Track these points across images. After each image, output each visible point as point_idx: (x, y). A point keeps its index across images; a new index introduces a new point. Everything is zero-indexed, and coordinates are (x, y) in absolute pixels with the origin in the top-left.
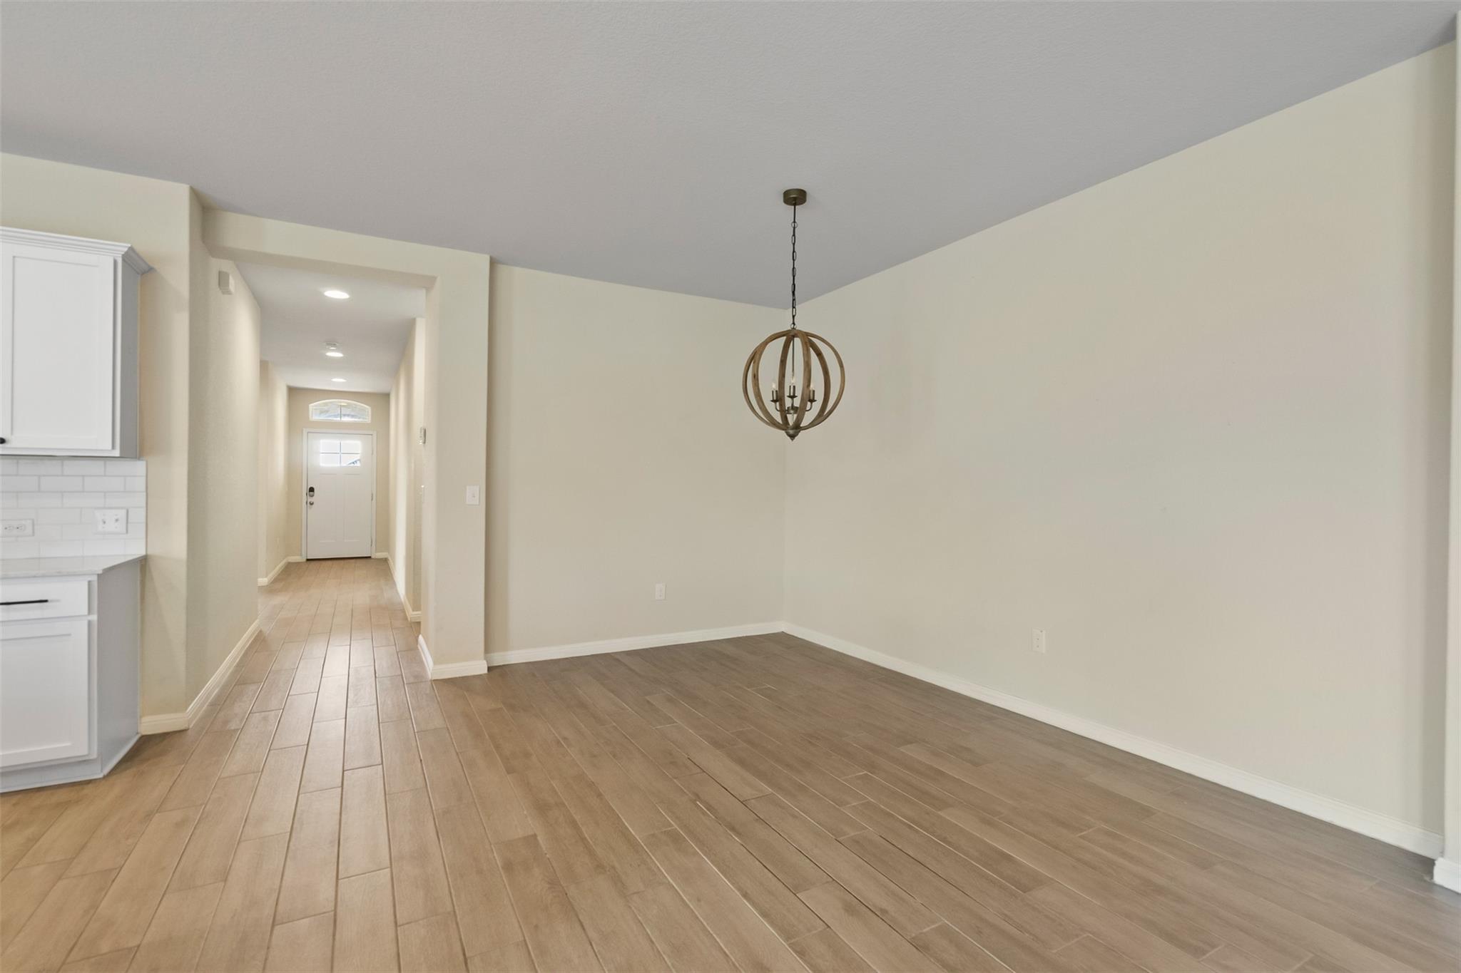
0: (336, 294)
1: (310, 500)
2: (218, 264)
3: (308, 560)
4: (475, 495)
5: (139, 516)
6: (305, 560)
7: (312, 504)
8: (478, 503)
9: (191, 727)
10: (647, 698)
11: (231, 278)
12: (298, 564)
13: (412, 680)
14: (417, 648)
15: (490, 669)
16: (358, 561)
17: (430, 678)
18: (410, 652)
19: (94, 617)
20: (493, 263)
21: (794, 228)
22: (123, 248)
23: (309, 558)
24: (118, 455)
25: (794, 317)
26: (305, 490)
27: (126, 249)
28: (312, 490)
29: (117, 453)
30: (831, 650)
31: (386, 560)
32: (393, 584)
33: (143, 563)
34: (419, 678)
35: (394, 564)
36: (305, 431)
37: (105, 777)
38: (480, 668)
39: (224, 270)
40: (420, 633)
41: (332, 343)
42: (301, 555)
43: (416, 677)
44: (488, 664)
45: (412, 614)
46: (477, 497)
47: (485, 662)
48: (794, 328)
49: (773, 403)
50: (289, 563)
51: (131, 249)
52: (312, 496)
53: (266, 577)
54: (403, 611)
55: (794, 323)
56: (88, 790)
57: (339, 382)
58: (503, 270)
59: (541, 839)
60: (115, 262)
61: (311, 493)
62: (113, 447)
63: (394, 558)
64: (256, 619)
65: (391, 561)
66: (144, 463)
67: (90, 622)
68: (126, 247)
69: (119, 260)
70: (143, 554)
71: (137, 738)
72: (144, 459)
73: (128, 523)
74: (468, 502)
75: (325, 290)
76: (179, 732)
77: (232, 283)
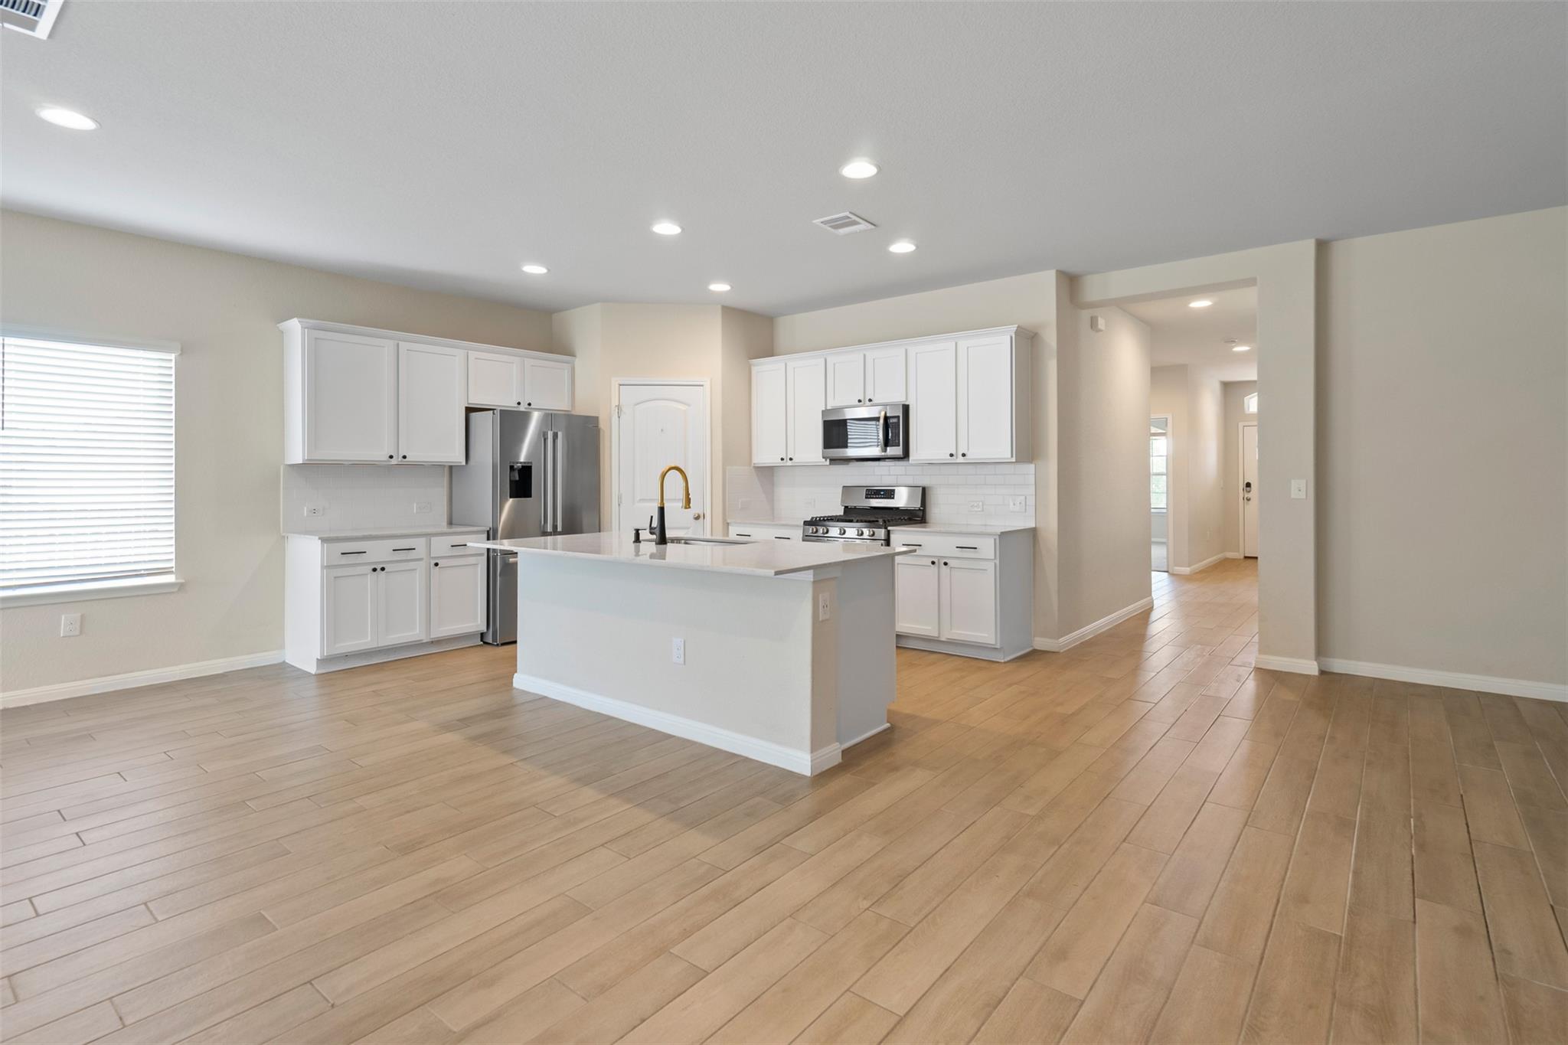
0: (1200, 304)
1: (1247, 494)
2: (1085, 315)
3: (1246, 557)
4: (1301, 489)
5: (1031, 501)
6: (1242, 557)
7: (1249, 500)
8: (1305, 497)
9: (1062, 651)
11: (1099, 319)
12: (1234, 560)
17: (1254, 665)
19: (998, 562)
22: (1014, 328)
23: (1246, 555)
24: (1014, 461)
26: (1241, 486)
27: (1015, 329)
28: (1248, 485)
29: (1014, 460)
33: (1033, 532)
36: (1241, 425)
37: (1005, 663)
38: (1311, 667)
39: (1092, 316)
41: (1232, 341)
42: (1238, 551)
44: (1319, 667)
46: (1304, 489)
47: (1315, 663)
50: (1225, 559)
51: (1018, 327)
52: (1249, 492)
53: (1189, 566)
56: (994, 666)
60: (1011, 338)
61: (1248, 489)
62: (1012, 456)
66: (1032, 466)
67: (995, 564)
68: (1016, 326)
69: (1014, 336)
70: (1034, 526)
71: (1031, 649)
72: (1031, 463)
73: (1026, 505)
74: (1293, 496)
75: (1189, 303)
76: (1054, 652)
77: (1101, 323)
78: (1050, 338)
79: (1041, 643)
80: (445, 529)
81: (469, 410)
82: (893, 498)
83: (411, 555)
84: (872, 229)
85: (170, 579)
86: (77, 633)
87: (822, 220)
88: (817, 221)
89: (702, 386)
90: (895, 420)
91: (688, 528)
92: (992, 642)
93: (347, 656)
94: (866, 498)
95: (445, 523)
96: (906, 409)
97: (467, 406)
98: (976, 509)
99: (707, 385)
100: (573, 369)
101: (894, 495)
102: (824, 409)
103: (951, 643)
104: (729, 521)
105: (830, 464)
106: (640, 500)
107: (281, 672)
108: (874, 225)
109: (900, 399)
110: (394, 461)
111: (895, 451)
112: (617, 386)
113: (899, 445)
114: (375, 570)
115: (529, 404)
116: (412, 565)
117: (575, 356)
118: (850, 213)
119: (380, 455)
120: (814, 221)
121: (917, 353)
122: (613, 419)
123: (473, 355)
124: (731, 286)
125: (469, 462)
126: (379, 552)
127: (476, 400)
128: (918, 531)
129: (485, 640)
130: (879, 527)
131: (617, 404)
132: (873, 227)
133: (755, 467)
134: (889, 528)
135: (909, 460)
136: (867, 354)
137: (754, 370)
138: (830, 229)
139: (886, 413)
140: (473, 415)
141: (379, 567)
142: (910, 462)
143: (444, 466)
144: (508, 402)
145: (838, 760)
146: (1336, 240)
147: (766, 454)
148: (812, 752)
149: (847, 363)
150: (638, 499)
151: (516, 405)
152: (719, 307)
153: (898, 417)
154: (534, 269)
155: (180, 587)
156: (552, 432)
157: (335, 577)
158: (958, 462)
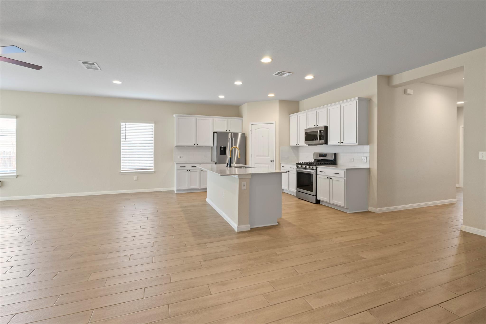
2: (400, 89)
5: (368, 158)
9: (378, 213)
11: (408, 90)
19: (346, 179)
27: (357, 98)
29: (357, 144)
33: (369, 169)
37: (348, 213)
51: (359, 98)
60: (357, 102)
62: (356, 143)
66: (369, 146)
67: (345, 180)
68: (357, 97)
69: (357, 101)
70: (369, 167)
71: (368, 210)
72: (369, 145)
73: (366, 160)
74: (480, 159)
76: (375, 213)
77: (410, 91)
78: (375, 100)
79: (371, 209)
80: (210, 162)
82: (326, 157)
83: (196, 168)
84: (292, 74)
85: (153, 170)
86: (137, 180)
87: (275, 74)
88: (274, 75)
89: (273, 123)
90: (323, 132)
91: (269, 164)
92: (343, 205)
93: (182, 190)
94: (319, 156)
95: (210, 161)
96: (326, 128)
97: (213, 132)
98: (351, 161)
99: (275, 123)
100: (242, 121)
101: (326, 155)
102: (306, 128)
103: (332, 204)
104: (281, 162)
105: (306, 146)
107: (172, 192)
108: (292, 73)
109: (325, 124)
110: (195, 146)
111: (323, 141)
112: (251, 125)
113: (323, 140)
114: (187, 171)
115: (230, 131)
116: (196, 170)
117: (243, 118)
118: (279, 71)
119: (192, 144)
120: (273, 75)
121: (330, 109)
122: (250, 134)
123: (215, 119)
124: (275, 94)
126: (189, 167)
127: (215, 130)
128: (326, 168)
132: (291, 74)
133: (291, 147)
134: (317, 166)
135: (328, 144)
136: (317, 111)
137: (291, 118)
138: (279, 76)
139: (320, 129)
140: (215, 134)
141: (188, 170)
142: (328, 145)
143: (210, 147)
144: (223, 130)
145: (250, 229)
148: (238, 225)
149: (312, 114)
151: (226, 131)
152: (276, 100)
153: (323, 130)
154: (222, 97)
155: (155, 172)
156: (231, 138)
157: (179, 172)
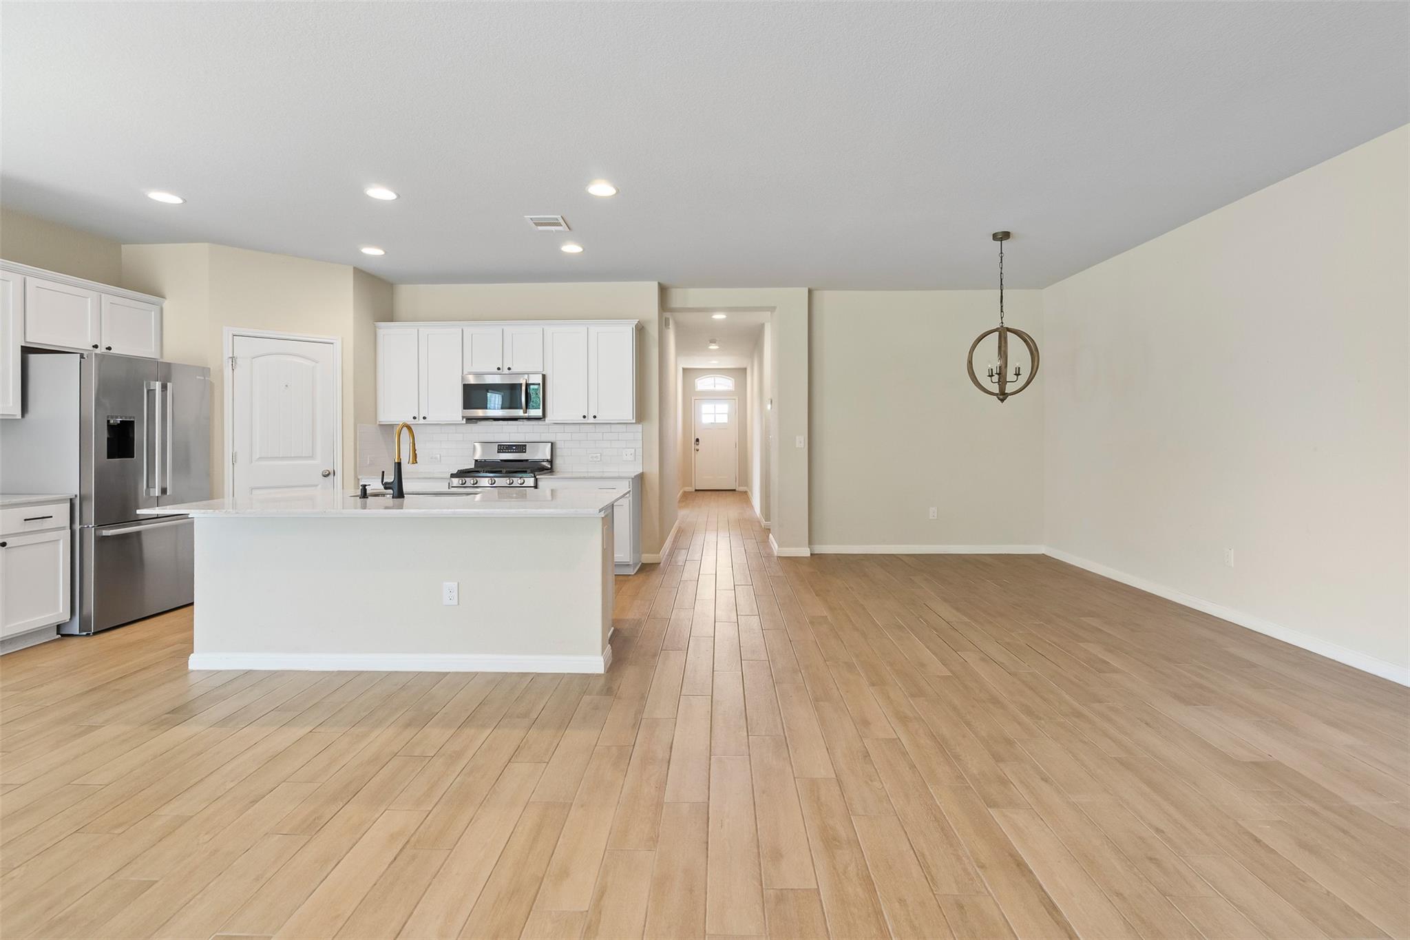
0: (719, 316)
1: (697, 447)
3: (696, 490)
4: (801, 441)
5: (640, 451)
6: (694, 490)
7: (698, 450)
8: (803, 446)
9: (660, 562)
10: (912, 577)
11: (671, 322)
12: (690, 492)
13: (766, 555)
14: (768, 541)
15: (811, 554)
16: (727, 492)
17: (776, 554)
18: (766, 541)
19: (631, 499)
20: (810, 292)
21: (1002, 257)
23: (697, 489)
25: (1002, 318)
26: (693, 441)
27: (636, 322)
28: (697, 440)
29: (634, 421)
30: (1072, 566)
31: (745, 492)
32: (752, 507)
33: (642, 477)
34: (769, 556)
35: (752, 495)
36: (694, 398)
37: (634, 575)
38: (805, 552)
39: (668, 316)
40: (770, 532)
41: (713, 341)
42: (692, 486)
43: (769, 554)
44: (810, 552)
45: (764, 523)
46: (803, 442)
47: (809, 549)
48: (1002, 326)
49: (989, 378)
50: (685, 492)
51: (638, 321)
52: (698, 445)
54: (759, 522)
55: (1002, 323)
56: (630, 580)
57: (714, 363)
58: (816, 294)
59: (828, 617)
60: (633, 330)
61: (697, 442)
62: (633, 418)
63: (751, 491)
64: (676, 519)
65: (750, 493)
66: (644, 426)
67: (629, 501)
69: (634, 328)
70: (642, 472)
71: (641, 564)
72: (643, 423)
73: (635, 456)
74: (797, 446)
75: (712, 315)
78: (654, 331)
79: (647, 558)
81: (27, 351)
82: (525, 452)
84: (566, 231)
89: (330, 343)
90: (536, 387)
91: (318, 485)
94: (498, 452)
96: (545, 378)
97: (23, 345)
98: (595, 459)
99: (338, 343)
100: (161, 312)
101: (525, 449)
105: (466, 423)
106: (260, 458)
108: (570, 229)
111: (534, 412)
112: (231, 336)
113: (538, 408)
115: (110, 349)
117: (163, 297)
121: (552, 333)
122: (226, 374)
123: (32, 282)
124: (384, 251)
125: (29, 416)
127: (35, 339)
129: (62, 633)
130: (528, 475)
131: (231, 356)
132: (568, 230)
133: (380, 425)
134: (535, 477)
135: (545, 420)
136: (504, 329)
137: (381, 332)
138: (533, 224)
139: (525, 380)
140: (33, 358)
142: (547, 421)
145: (612, 657)
146: (817, 290)
147: (394, 411)
148: (602, 655)
150: (258, 457)
151: (92, 348)
152: (352, 267)
153: (539, 384)
154: (165, 198)
156: (160, 383)
158: (589, 422)
